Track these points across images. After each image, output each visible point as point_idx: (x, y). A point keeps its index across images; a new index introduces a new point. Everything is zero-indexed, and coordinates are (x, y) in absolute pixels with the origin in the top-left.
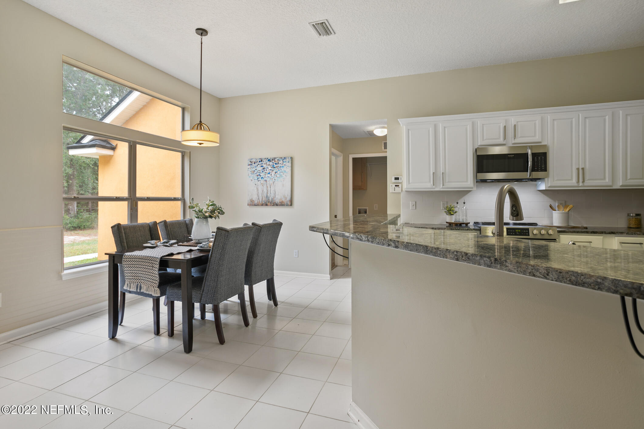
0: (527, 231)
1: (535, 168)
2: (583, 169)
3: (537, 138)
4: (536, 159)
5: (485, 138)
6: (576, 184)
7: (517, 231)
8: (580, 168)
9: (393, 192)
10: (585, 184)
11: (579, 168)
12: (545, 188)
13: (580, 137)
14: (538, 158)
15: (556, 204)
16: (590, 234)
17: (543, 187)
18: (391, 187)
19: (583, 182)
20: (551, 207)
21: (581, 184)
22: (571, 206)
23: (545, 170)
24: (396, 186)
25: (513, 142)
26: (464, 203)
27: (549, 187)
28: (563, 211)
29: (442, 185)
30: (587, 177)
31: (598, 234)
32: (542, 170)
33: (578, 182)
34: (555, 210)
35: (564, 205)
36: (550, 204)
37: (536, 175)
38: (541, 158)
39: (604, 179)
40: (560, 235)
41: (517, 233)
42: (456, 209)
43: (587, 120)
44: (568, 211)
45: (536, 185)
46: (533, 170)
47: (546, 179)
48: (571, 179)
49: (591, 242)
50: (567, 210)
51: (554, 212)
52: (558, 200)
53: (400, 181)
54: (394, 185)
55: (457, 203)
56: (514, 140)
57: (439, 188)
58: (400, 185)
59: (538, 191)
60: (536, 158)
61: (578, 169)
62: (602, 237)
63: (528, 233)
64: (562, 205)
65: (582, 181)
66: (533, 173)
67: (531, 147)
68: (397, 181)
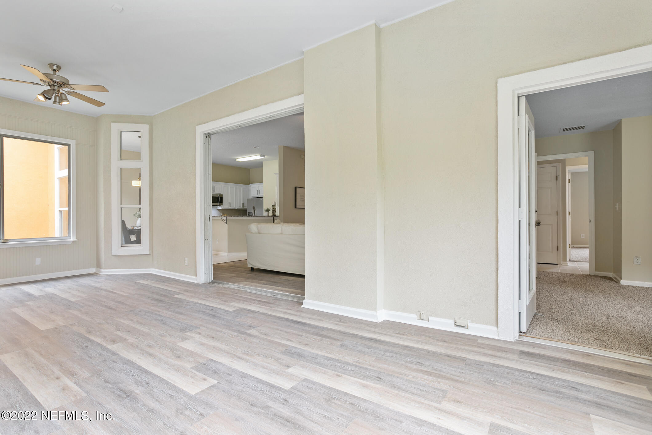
3: (220, 192)
23: (222, 203)
48: (230, 206)
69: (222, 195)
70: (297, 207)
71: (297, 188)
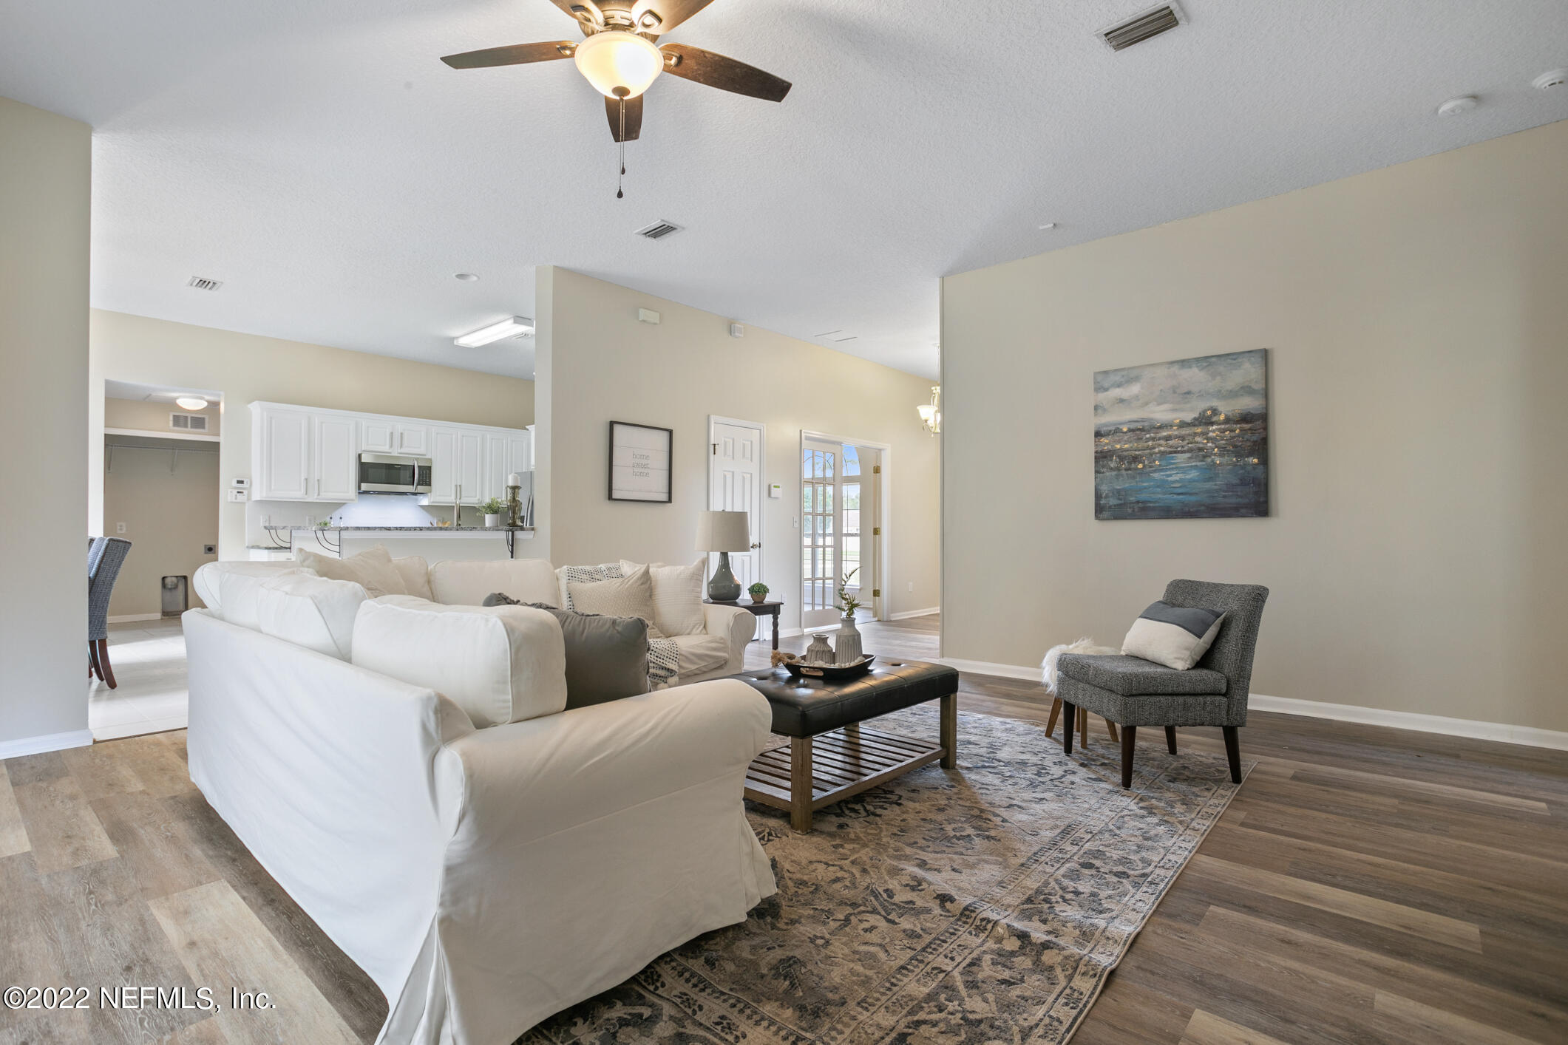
1: (420, 482)
2: (460, 485)
3: (422, 450)
4: (421, 472)
5: (369, 444)
6: (454, 501)
8: (458, 484)
9: (234, 501)
10: (462, 501)
12: (427, 504)
14: (423, 472)
17: (425, 501)
18: (227, 493)
19: (460, 498)
21: (458, 501)
23: (430, 485)
24: (238, 492)
25: (399, 451)
26: (341, 518)
27: (431, 502)
29: (316, 494)
30: (464, 494)
32: (426, 485)
33: (456, 498)
35: (443, 521)
37: (421, 489)
38: (427, 472)
39: (476, 496)
43: (464, 438)
45: (417, 500)
46: (418, 484)
47: (429, 494)
48: (451, 496)
52: (437, 517)
53: (245, 485)
54: (235, 492)
55: (331, 518)
56: (400, 449)
57: (312, 498)
58: (245, 492)
59: (419, 508)
61: (456, 486)
66: (419, 487)
67: (417, 459)
68: (240, 485)
69: (430, 460)
70: (615, 496)
71: (617, 428)
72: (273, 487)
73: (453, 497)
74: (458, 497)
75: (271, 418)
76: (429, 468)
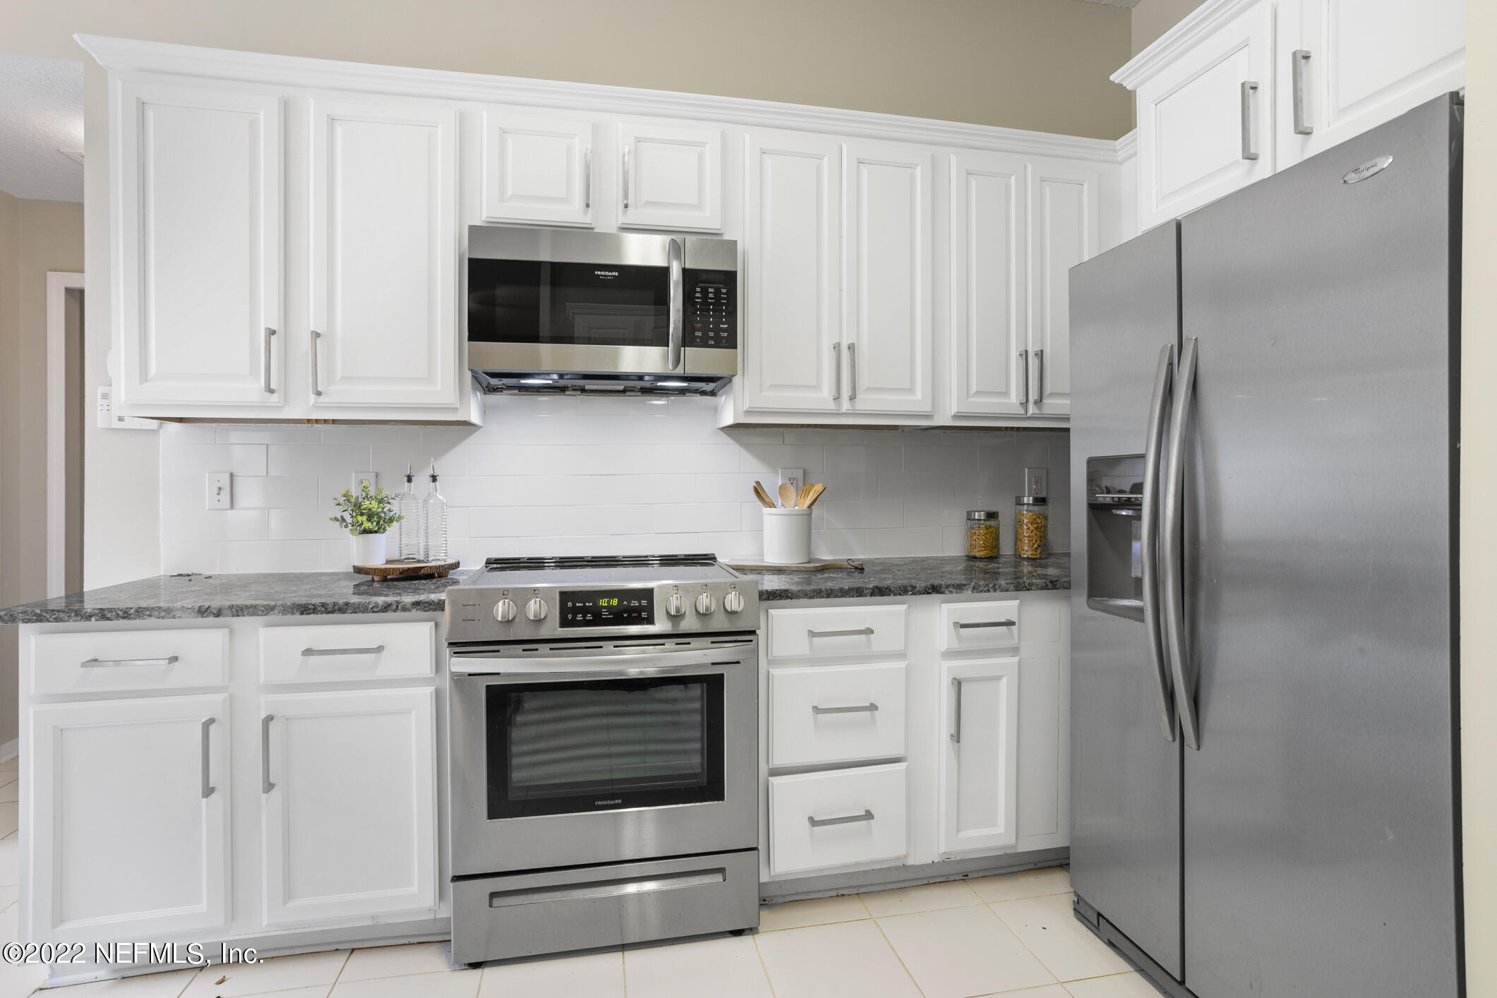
0: (644, 603)
1: (694, 329)
2: (851, 347)
3: (708, 214)
4: (698, 295)
5: (510, 192)
6: (831, 406)
7: (603, 602)
8: (844, 341)
10: (859, 406)
11: (839, 344)
12: (734, 419)
13: (844, 226)
14: (705, 292)
15: (772, 482)
16: (868, 598)
19: (852, 398)
20: (758, 491)
21: (846, 406)
22: (819, 487)
23: (731, 343)
25: (618, 219)
27: (748, 412)
28: (796, 508)
29: (311, 391)
30: (863, 383)
31: (892, 598)
32: (733, 348)
33: (837, 398)
34: (772, 505)
35: (801, 483)
36: (758, 483)
37: (700, 360)
38: (717, 292)
39: (911, 390)
40: (770, 610)
41: (605, 615)
42: (395, 507)
43: (864, 171)
44: (810, 506)
46: (688, 339)
47: (736, 381)
48: (817, 387)
49: (872, 632)
50: (808, 502)
51: (767, 510)
52: (781, 468)
56: (624, 213)
57: (298, 405)
60: (698, 289)
61: (837, 347)
62: (903, 607)
63: (650, 608)
64: (794, 483)
65: (850, 394)
66: (689, 350)
67: (679, 245)
69: (729, 245)
72: (153, 370)
73: (827, 391)
74: (846, 391)
75: (142, 105)
76: (728, 279)
